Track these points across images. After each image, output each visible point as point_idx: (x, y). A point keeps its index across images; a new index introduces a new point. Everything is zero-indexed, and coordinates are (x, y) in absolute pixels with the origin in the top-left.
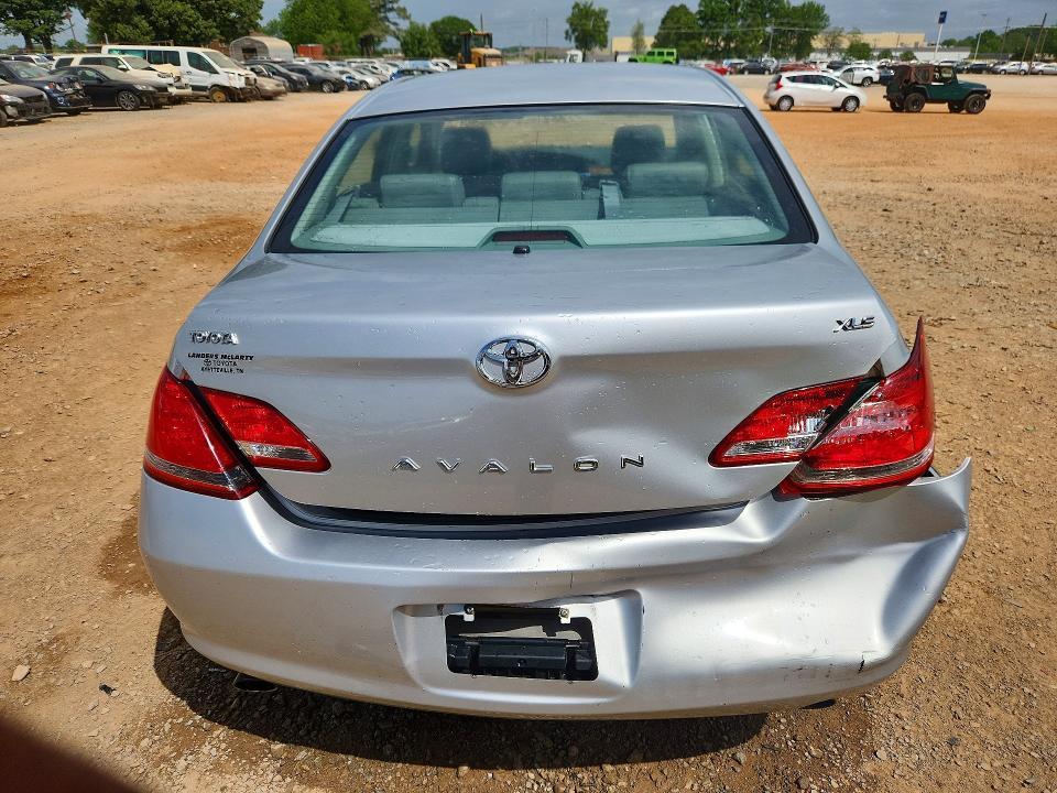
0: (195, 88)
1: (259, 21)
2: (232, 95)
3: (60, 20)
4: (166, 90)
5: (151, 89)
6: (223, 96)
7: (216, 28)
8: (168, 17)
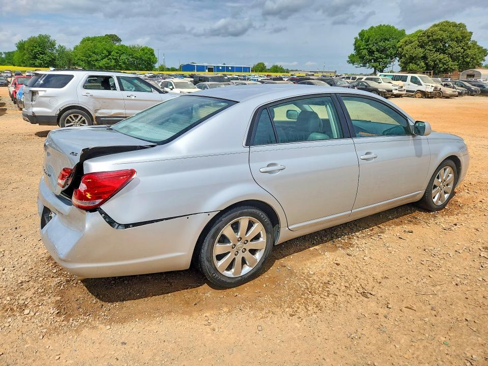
0: (407, 91)
1: (482, 62)
2: (425, 95)
3: (390, 63)
4: (392, 91)
5: (384, 91)
6: (420, 95)
7: (457, 65)
8: (434, 61)
